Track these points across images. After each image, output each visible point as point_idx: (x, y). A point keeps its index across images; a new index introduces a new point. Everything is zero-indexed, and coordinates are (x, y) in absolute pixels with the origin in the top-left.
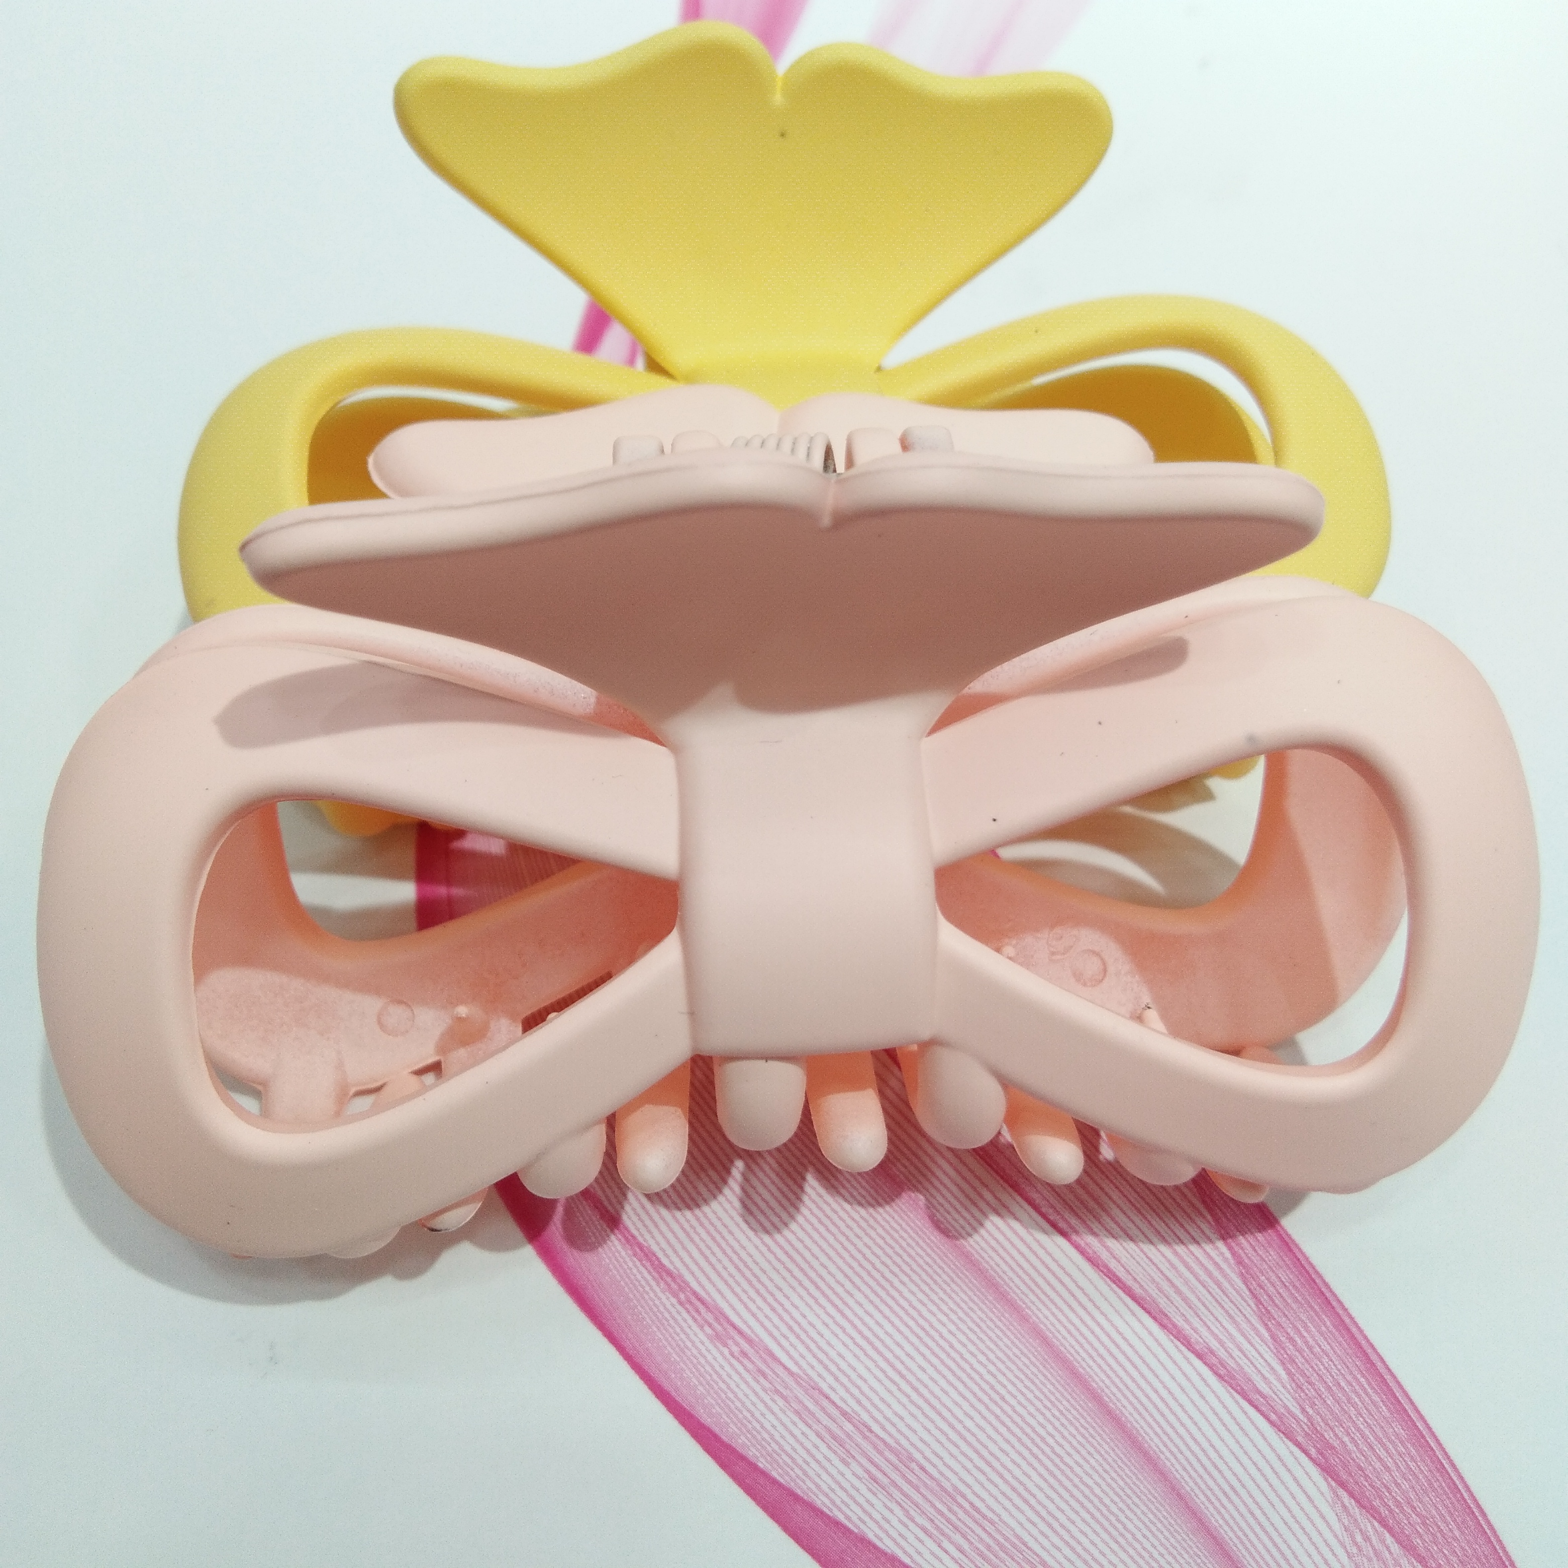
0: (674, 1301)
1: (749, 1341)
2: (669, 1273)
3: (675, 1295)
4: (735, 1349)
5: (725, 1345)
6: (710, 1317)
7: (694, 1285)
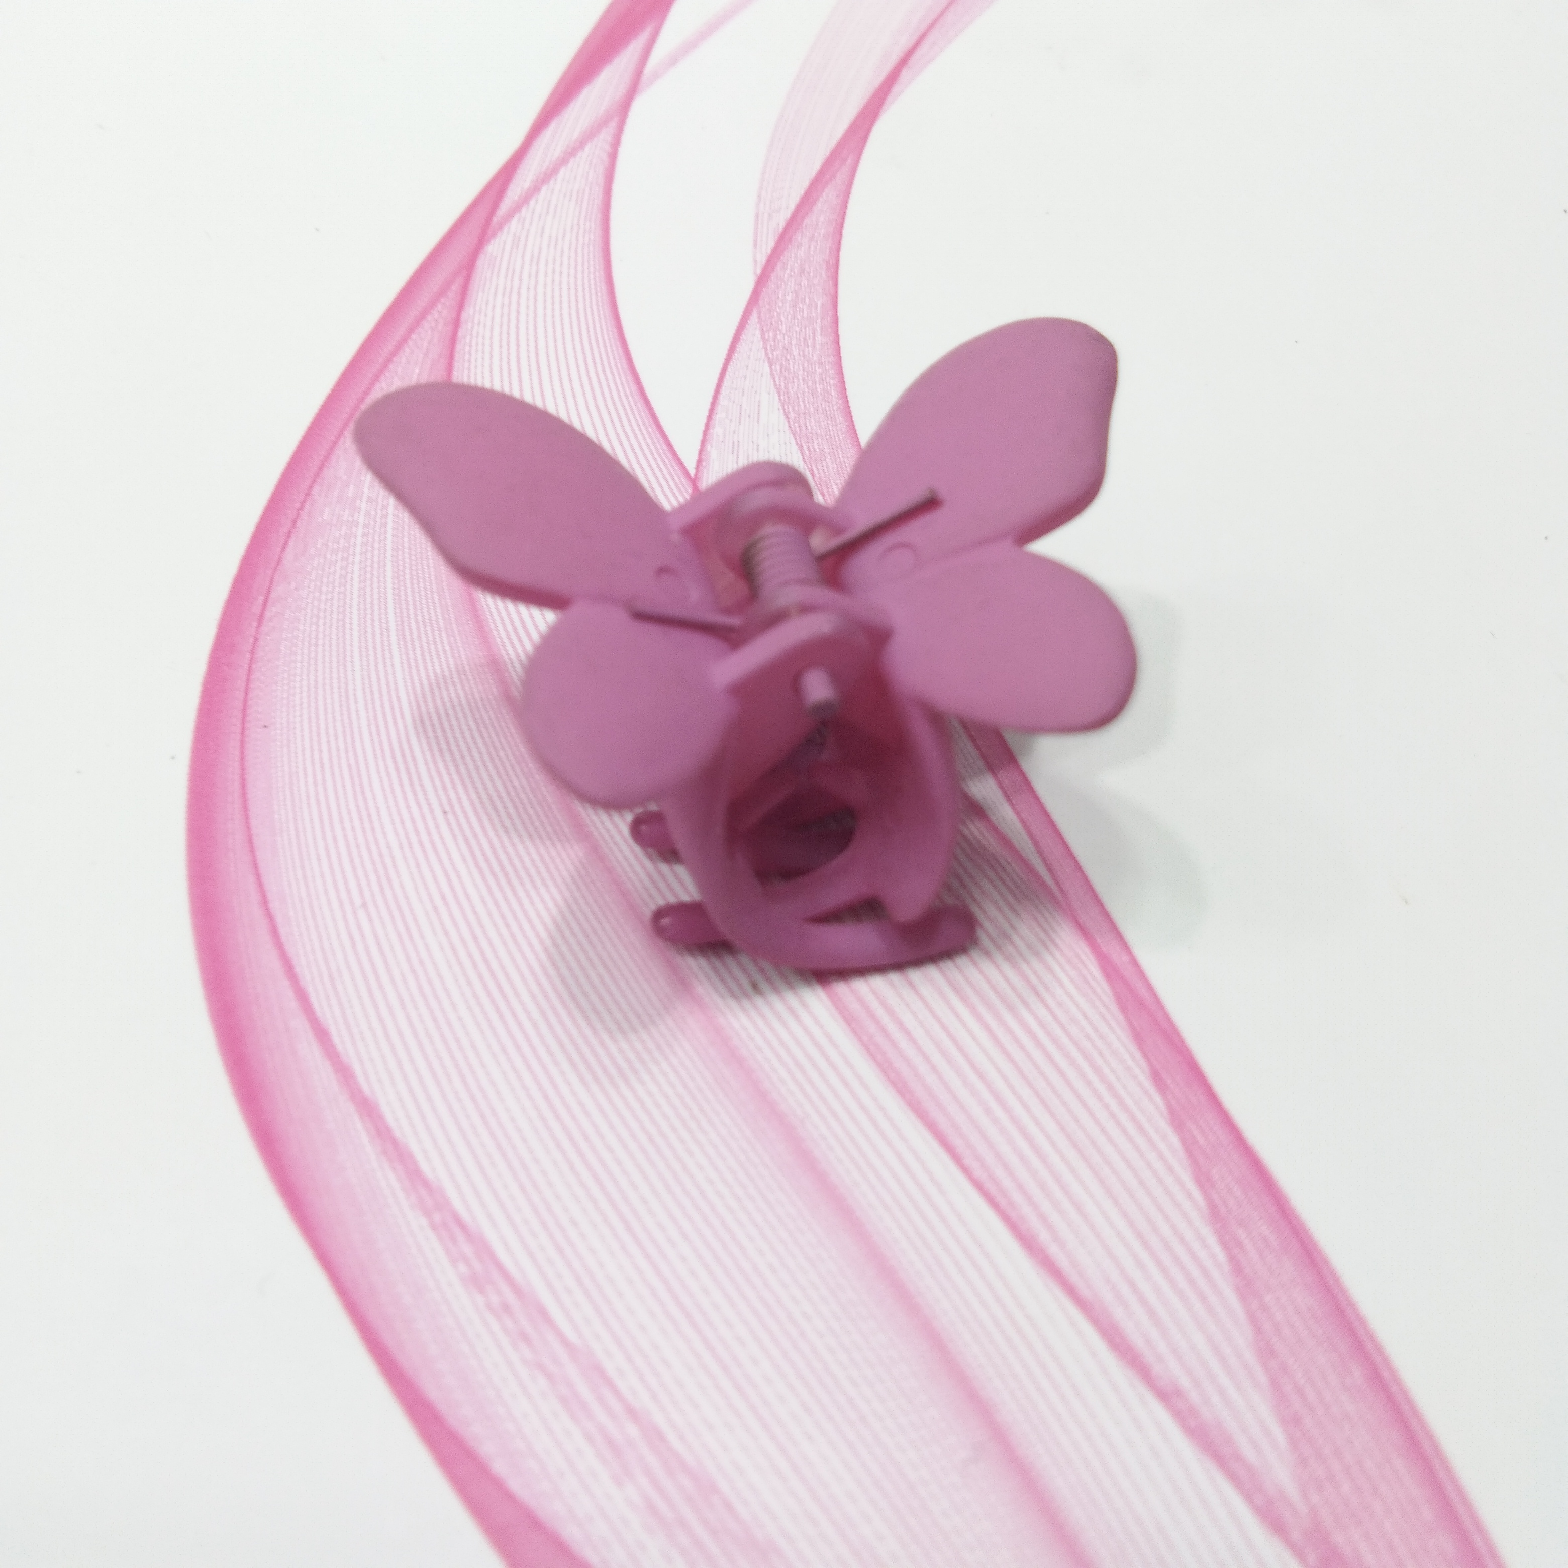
0: (424, 1221)
1: (517, 1290)
2: (426, 1184)
3: (427, 1213)
4: (494, 1299)
5: (482, 1290)
6: (468, 1250)
7: (457, 1204)
